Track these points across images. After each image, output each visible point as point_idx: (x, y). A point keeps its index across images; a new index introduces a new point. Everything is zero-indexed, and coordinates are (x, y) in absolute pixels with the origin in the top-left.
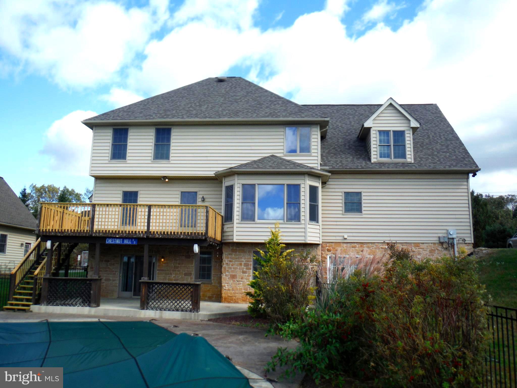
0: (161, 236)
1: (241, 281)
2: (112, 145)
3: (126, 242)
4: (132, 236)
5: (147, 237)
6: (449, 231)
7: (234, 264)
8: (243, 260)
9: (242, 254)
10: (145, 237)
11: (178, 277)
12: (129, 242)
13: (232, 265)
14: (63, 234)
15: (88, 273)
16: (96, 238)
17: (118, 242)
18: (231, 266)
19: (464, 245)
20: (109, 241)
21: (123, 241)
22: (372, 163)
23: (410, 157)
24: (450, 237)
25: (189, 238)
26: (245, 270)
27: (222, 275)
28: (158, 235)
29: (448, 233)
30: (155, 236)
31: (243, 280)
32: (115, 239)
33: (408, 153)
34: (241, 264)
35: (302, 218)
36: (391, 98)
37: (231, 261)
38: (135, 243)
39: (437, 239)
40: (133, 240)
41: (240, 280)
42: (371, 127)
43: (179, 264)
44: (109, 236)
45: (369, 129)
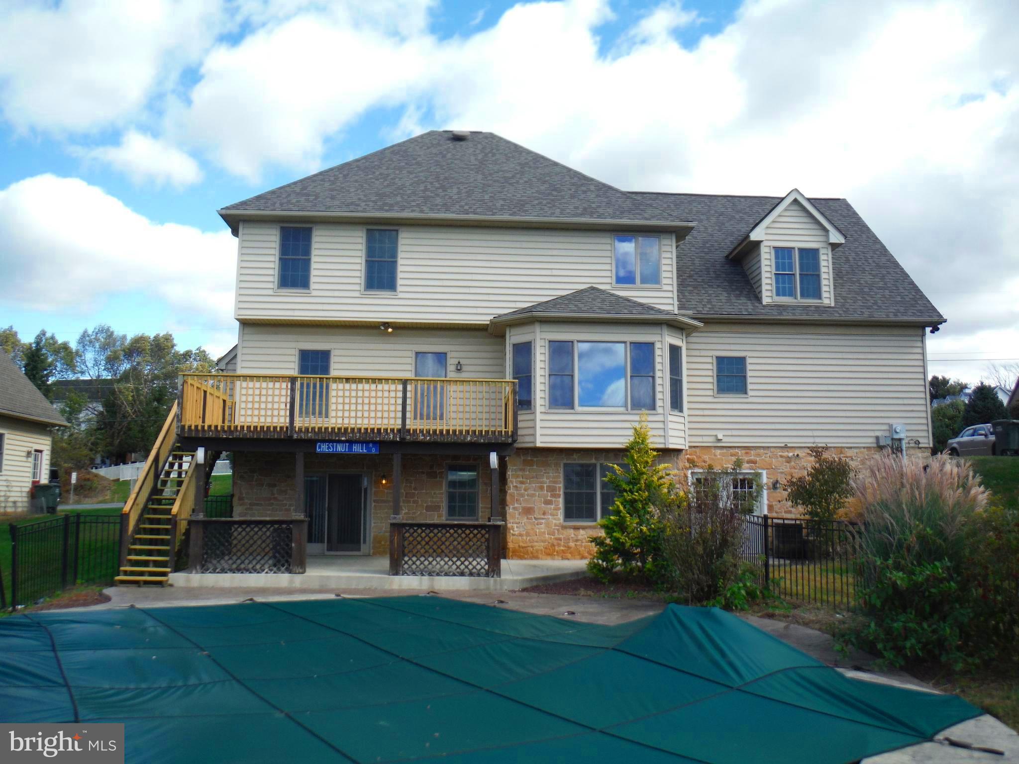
0: (428, 438)
1: (543, 519)
2: (280, 259)
3: (357, 449)
4: (373, 437)
5: (403, 439)
6: (894, 427)
7: (529, 488)
8: (545, 479)
9: (543, 468)
10: (398, 439)
11: (414, 513)
12: (362, 449)
13: (525, 490)
14: (233, 435)
15: (234, 509)
16: (300, 441)
17: (340, 448)
18: (523, 491)
19: (917, 450)
20: (323, 448)
21: (350, 448)
22: (764, 306)
23: (828, 297)
24: (896, 436)
25: (482, 441)
26: (549, 498)
27: (507, 508)
28: (423, 435)
29: (892, 429)
30: (417, 438)
31: (546, 517)
32: (335, 444)
33: (824, 289)
34: (542, 488)
35: (659, 403)
36: (796, 190)
37: (522, 483)
38: (374, 451)
39: (874, 440)
40: (371, 445)
41: (539, 517)
42: (762, 241)
43: (415, 489)
44: (327, 438)
45: (757, 244)
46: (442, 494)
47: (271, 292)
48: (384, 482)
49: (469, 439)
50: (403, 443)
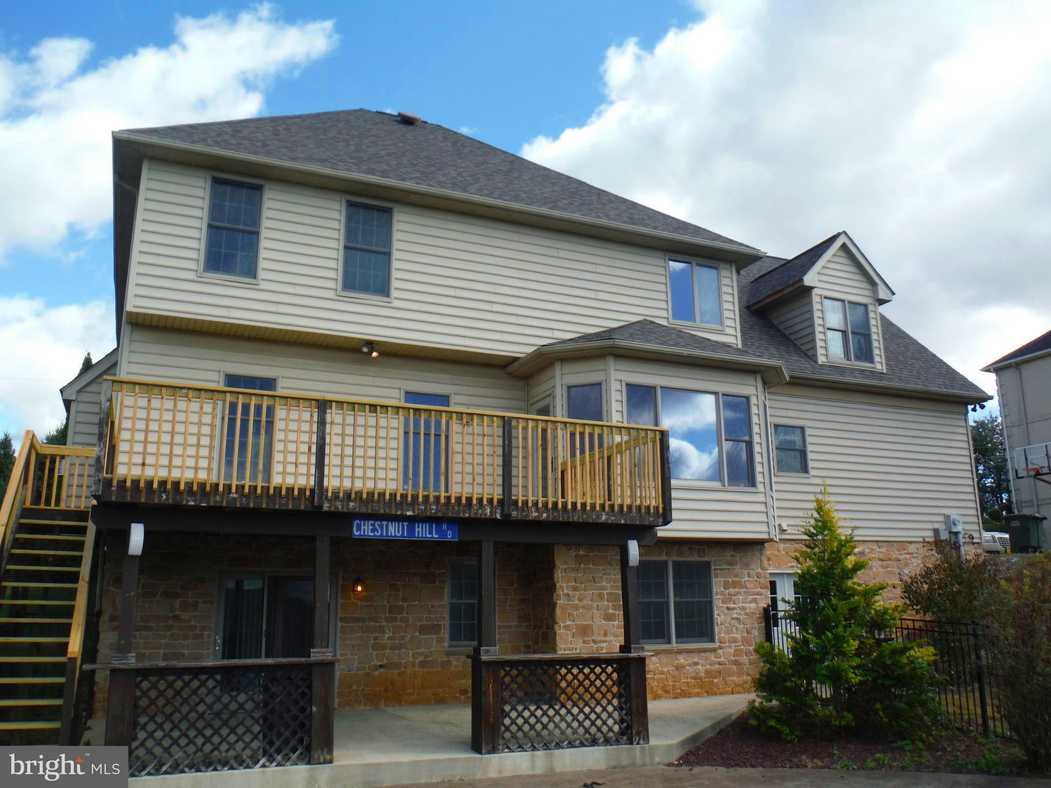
0: (545, 515)
1: (604, 642)
2: (210, 226)
3: (423, 532)
4: (459, 512)
5: (506, 517)
6: (952, 518)
7: (585, 597)
8: (604, 584)
9: (601, 568)
10: (498, 516)
11: (402, 638)
12: (431, 533)
13: (580, 600)
16: (334, 515)
17: (394, 530)
18: (576, 602)
19: (972, 546)
20: (365, 530)
21: (411, 530)
22: (821, 366)
23: (880, 363)
24: (954, 530)
25: (622, 522)
26: (611, 611)
27: (556, 627)
28: (537, 510)
29: (949, 521)
30: (528, 516)
31: (608, 639)
32: (385, 523)
33: (876, 351)
34: (601, 597)
35: (759, 478)
36: (845, 232)
37: (575, 589)
38: (450, 536)
39: (931, 534)
40: (444, 527)
41: (599, 638)
42: (813, 288)
43: (404, 599)
44: (382, 511)
45: (810, 289)
46: (443, 606)
47: (191, 276)
48: (359, 588)
49: (604, 518)
50: (507, 522)
